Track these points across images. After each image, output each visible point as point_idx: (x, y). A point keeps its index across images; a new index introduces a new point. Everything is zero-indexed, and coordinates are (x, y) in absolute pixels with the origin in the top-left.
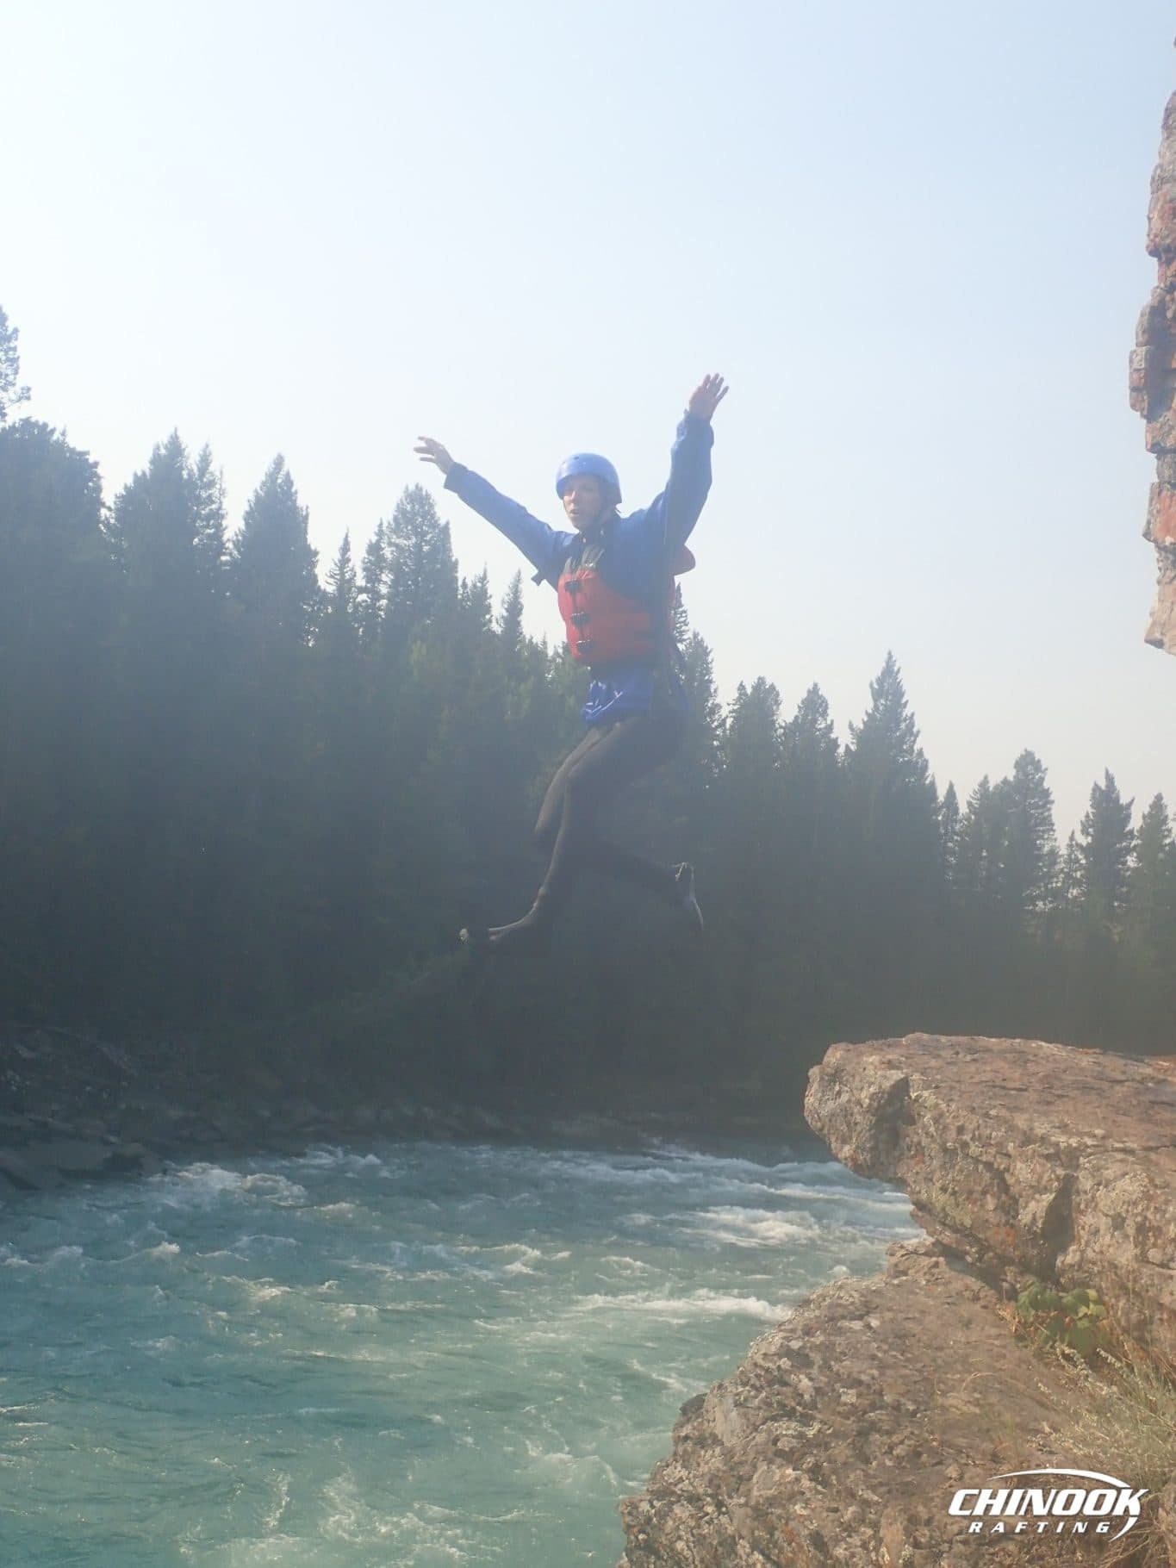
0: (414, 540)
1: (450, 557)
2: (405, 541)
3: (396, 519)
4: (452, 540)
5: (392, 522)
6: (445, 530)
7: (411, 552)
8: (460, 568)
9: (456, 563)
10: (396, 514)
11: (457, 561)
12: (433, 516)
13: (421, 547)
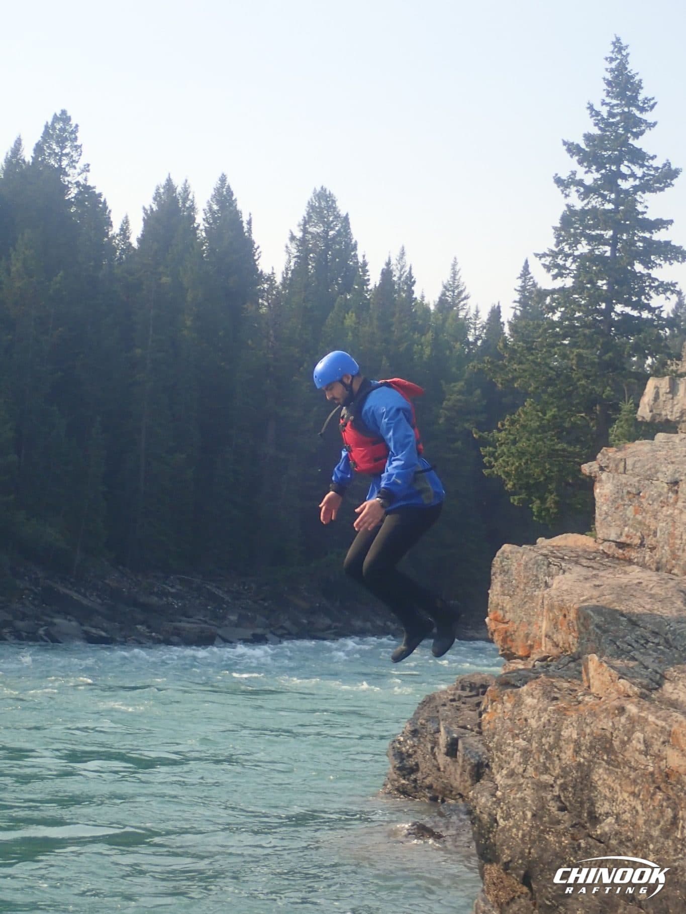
0: (322, 229)
1: (351, 240)
2: (315, 229)
3: (308, 214)
4: (351, 227)
5: (306, 216)
6: (346, 219)
7: (320, 236)
8: (359, 247)
9: (356, 245)
10: (308, 209)
11: (356, 241)
12: (335, 208)
13: (327, 233)
